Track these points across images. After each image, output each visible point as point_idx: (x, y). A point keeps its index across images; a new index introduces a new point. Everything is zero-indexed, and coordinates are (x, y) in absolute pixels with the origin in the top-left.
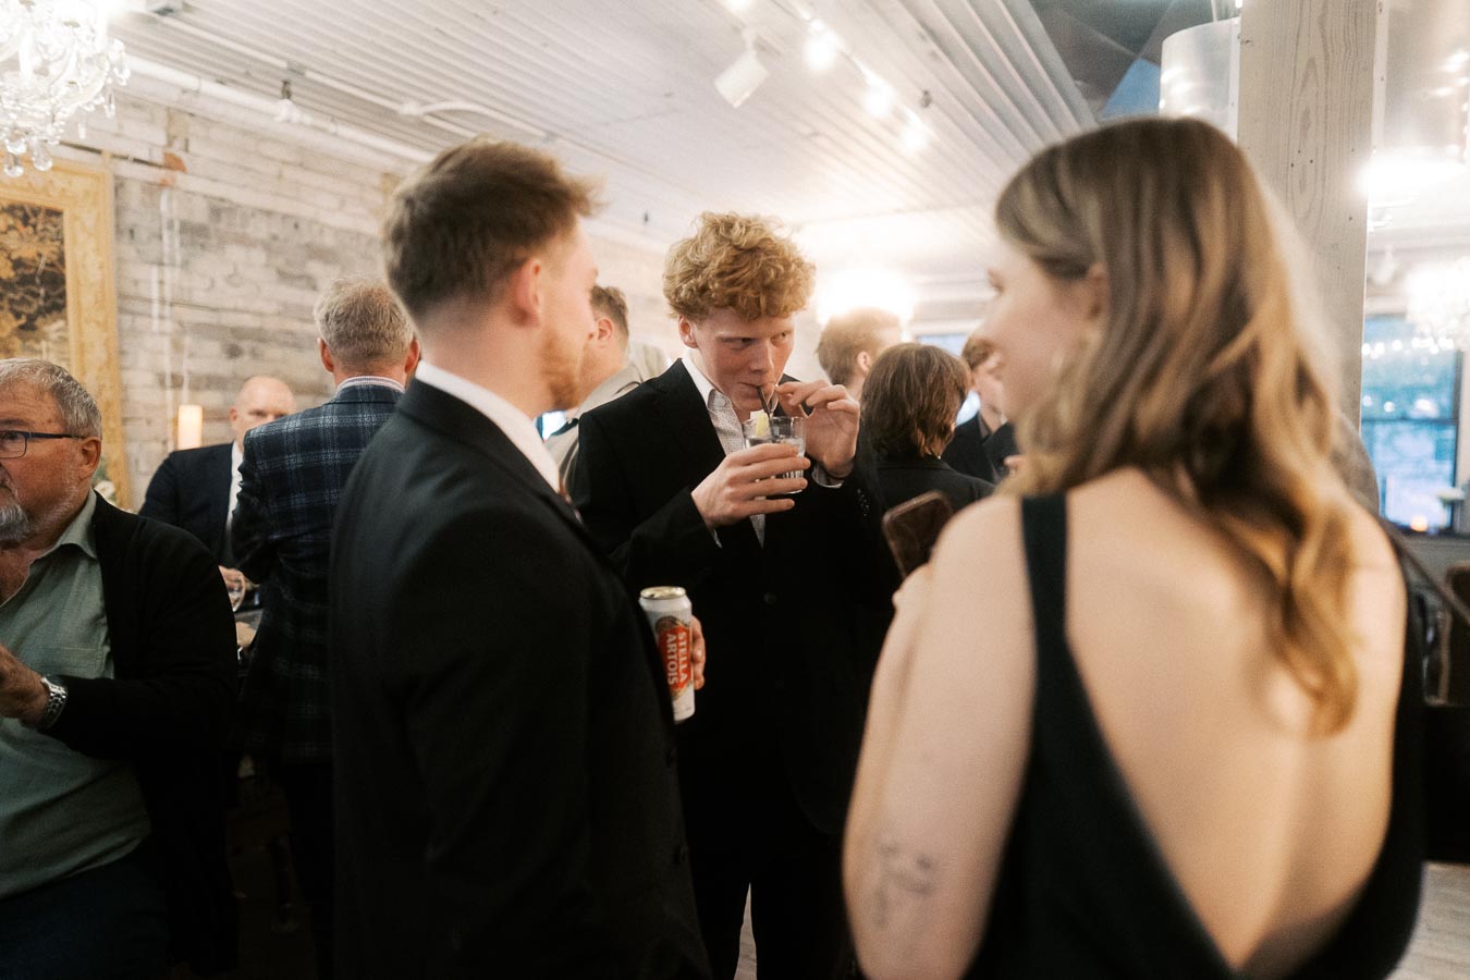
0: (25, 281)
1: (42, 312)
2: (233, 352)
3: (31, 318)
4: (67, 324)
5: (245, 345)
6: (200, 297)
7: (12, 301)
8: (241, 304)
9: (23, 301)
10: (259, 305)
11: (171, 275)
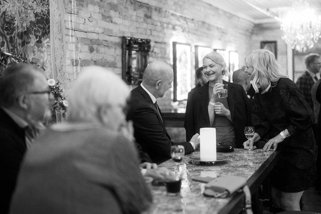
0: (38, 22)
1: (43, 35)
2: (91, 50)
3: (40, 38)
4: (50, 40)
5: (95, 46)
6: (82, 27)
7: (35, 31)
8: (92, 29)
9: (38, 31)
10: (97, 30)
11: (74, 18)
